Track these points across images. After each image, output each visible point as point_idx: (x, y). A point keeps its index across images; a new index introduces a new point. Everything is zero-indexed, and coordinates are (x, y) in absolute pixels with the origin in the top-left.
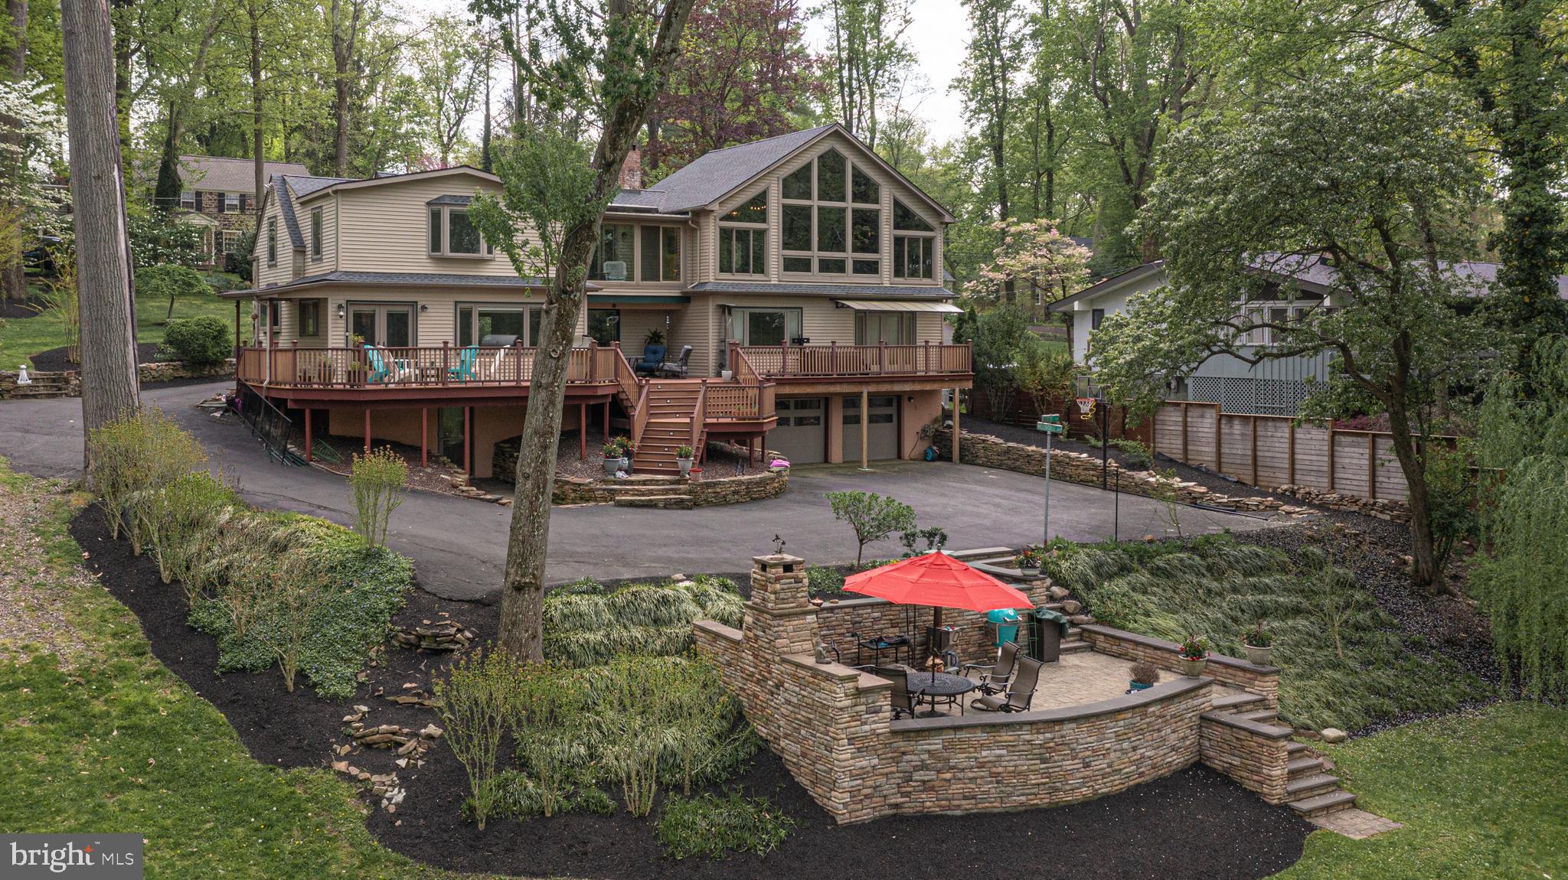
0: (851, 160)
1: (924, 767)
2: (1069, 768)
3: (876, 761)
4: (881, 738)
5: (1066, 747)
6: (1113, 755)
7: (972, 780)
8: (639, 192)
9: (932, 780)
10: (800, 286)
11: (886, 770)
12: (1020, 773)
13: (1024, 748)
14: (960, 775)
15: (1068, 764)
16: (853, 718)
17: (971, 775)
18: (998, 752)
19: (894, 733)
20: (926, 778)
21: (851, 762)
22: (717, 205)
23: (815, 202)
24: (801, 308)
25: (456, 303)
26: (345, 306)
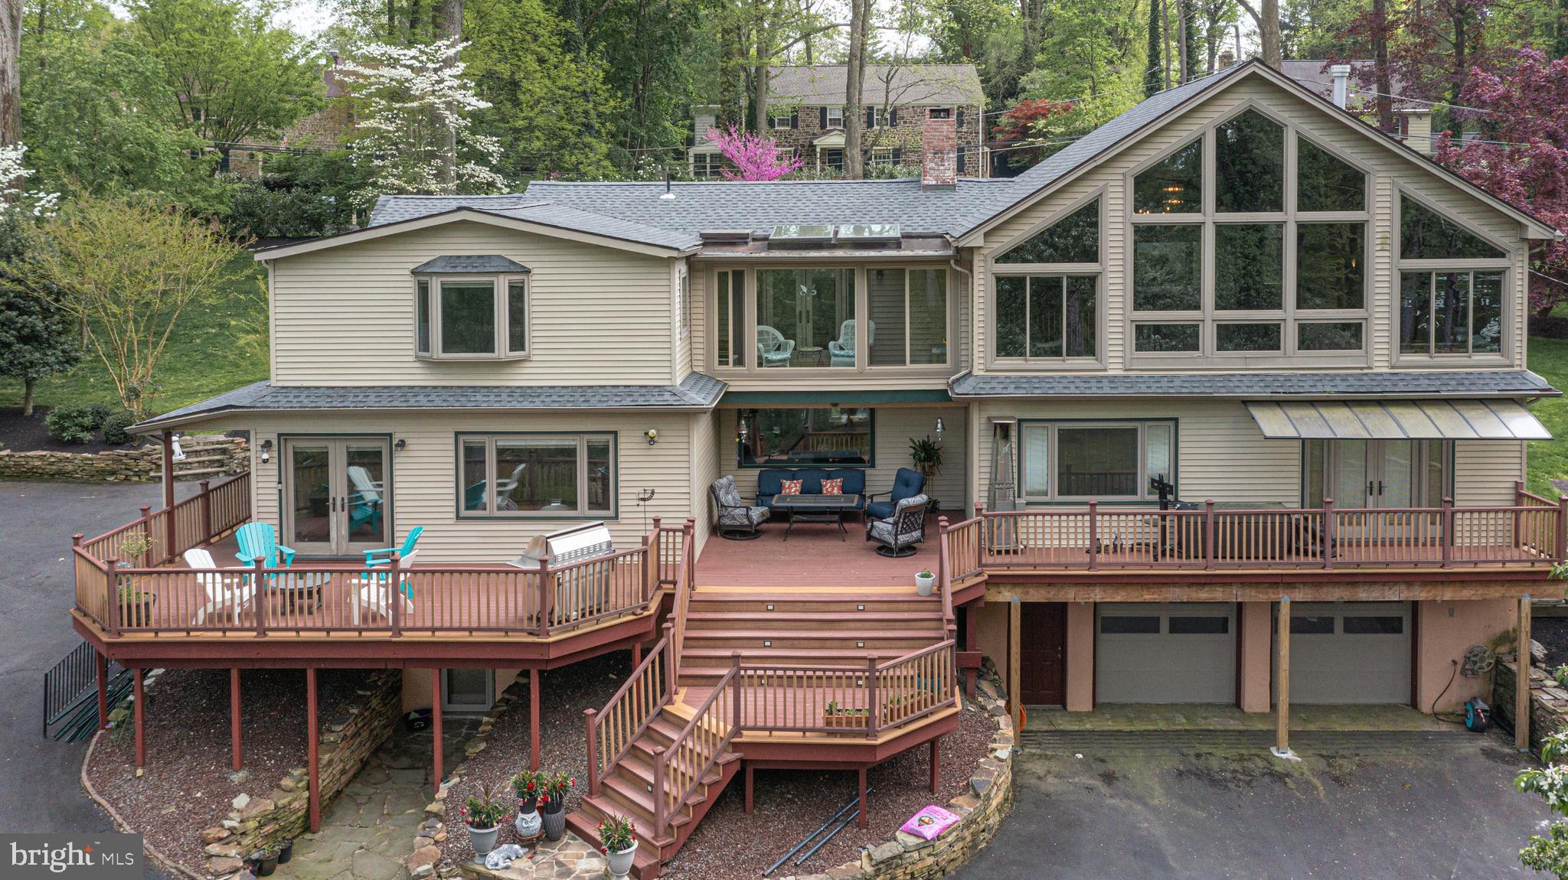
0: (1295, 127)
8: (952, 187)
10: (1171, 379)
22: (986, 235)
23: (1209, 217)
24: (1176, 420)
25: (457, 434)
26: (275, 442)
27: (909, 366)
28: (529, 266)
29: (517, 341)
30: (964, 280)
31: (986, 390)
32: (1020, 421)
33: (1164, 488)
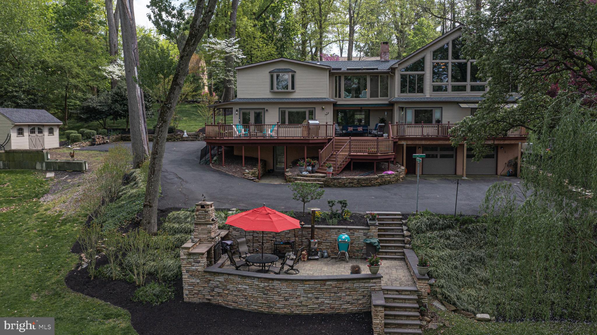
1: (217, 287)
2: (276, 299)
3: (199, 281)
4: (200, 272)
5: (275, 290)
6: (302, 298)
7: (236, 295)
9: (221, 293)
10: (441, 98)
11: (203, 285)
12: (254, 297)
13: (256, 287)
14: (231, 293)
15: (276, 298)
16: (188, 263)
17: (235, 294)
18: (245, 287)
19: (205, 272)
20: (219, 291)
21: (188, 279)
22: (399, 65)
23: (450, 61)
24: (442, 107)
25: (279, 108)
26: (238, 110)
27: (379, 98)
28: (295, 71)
29: (293, 88)
30: (393, 77)
31: (398, 100)
32: (406, 108)
33: (438, 122)
